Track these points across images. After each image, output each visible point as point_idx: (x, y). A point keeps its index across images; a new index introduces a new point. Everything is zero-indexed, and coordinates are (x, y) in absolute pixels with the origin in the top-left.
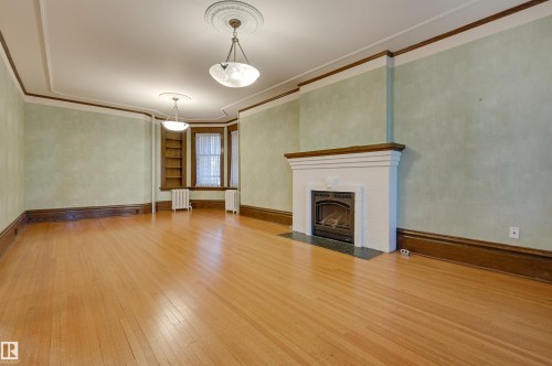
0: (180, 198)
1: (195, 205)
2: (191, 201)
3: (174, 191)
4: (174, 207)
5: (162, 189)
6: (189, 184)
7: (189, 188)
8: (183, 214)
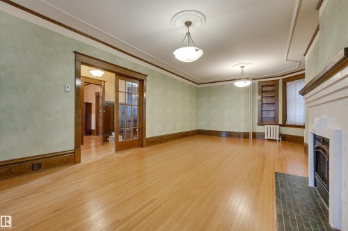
0: (271, 131)
1: (284, 138)
2: (280, 134)
3: (266, 126)
4: (266, 138)
5: (259, 125)
6: (280, 122)
7: (280, 125)
8: (274, 143)
